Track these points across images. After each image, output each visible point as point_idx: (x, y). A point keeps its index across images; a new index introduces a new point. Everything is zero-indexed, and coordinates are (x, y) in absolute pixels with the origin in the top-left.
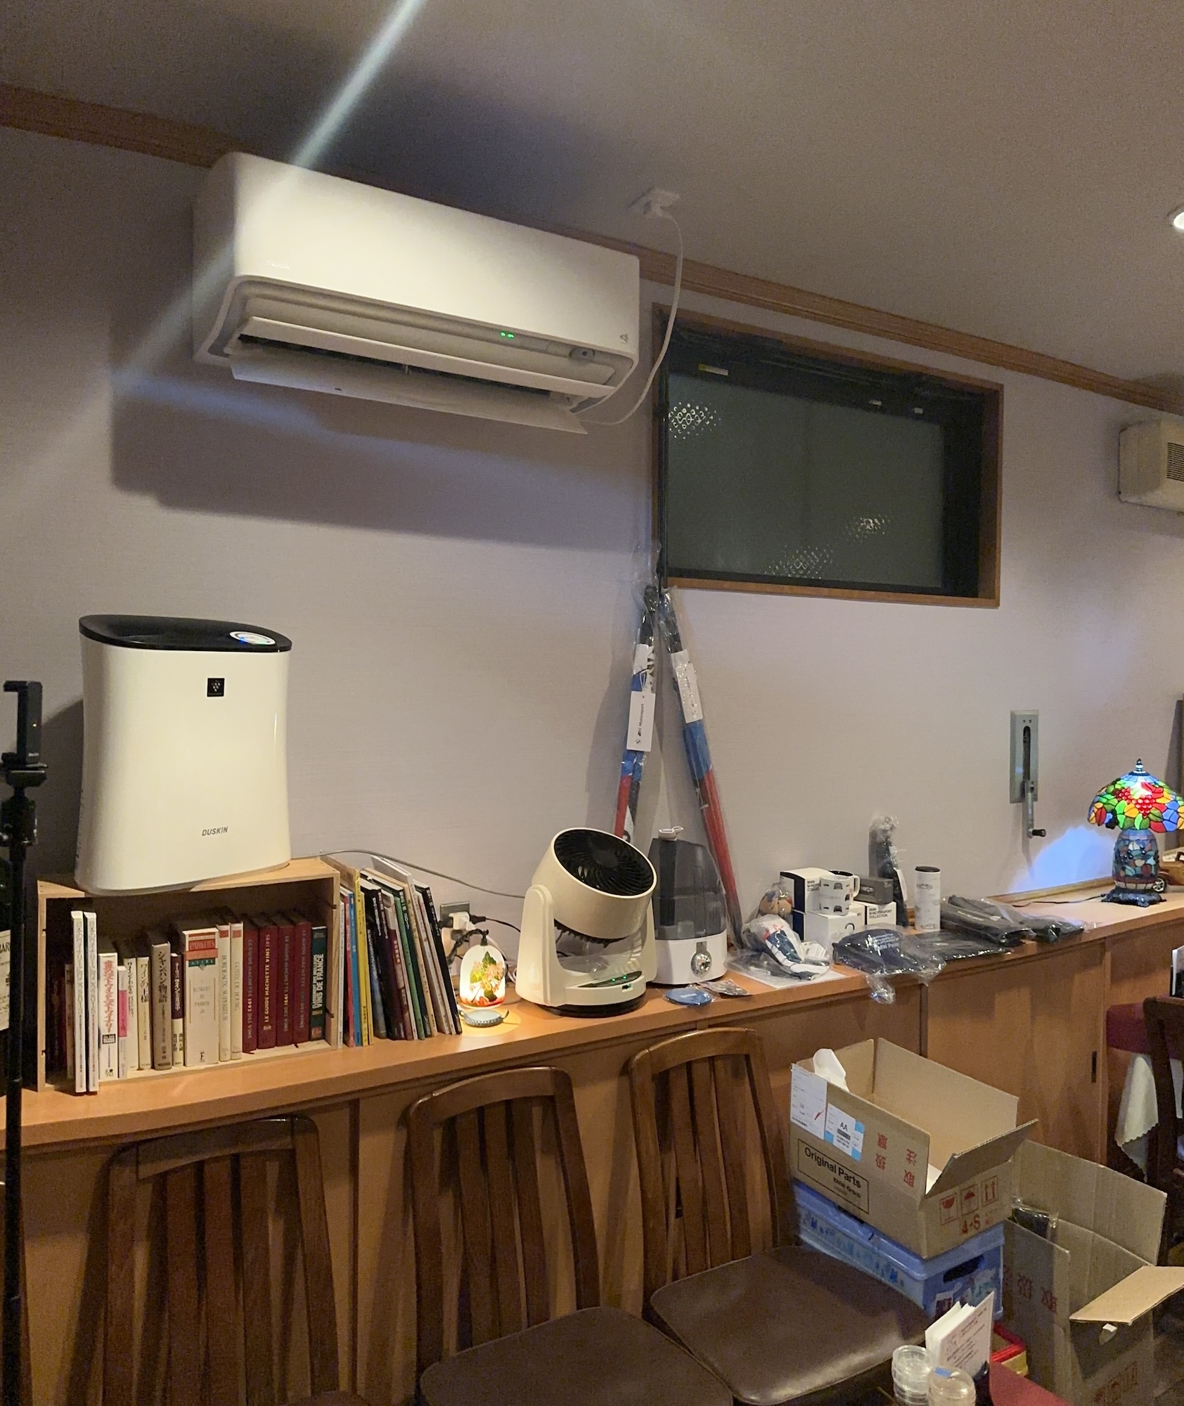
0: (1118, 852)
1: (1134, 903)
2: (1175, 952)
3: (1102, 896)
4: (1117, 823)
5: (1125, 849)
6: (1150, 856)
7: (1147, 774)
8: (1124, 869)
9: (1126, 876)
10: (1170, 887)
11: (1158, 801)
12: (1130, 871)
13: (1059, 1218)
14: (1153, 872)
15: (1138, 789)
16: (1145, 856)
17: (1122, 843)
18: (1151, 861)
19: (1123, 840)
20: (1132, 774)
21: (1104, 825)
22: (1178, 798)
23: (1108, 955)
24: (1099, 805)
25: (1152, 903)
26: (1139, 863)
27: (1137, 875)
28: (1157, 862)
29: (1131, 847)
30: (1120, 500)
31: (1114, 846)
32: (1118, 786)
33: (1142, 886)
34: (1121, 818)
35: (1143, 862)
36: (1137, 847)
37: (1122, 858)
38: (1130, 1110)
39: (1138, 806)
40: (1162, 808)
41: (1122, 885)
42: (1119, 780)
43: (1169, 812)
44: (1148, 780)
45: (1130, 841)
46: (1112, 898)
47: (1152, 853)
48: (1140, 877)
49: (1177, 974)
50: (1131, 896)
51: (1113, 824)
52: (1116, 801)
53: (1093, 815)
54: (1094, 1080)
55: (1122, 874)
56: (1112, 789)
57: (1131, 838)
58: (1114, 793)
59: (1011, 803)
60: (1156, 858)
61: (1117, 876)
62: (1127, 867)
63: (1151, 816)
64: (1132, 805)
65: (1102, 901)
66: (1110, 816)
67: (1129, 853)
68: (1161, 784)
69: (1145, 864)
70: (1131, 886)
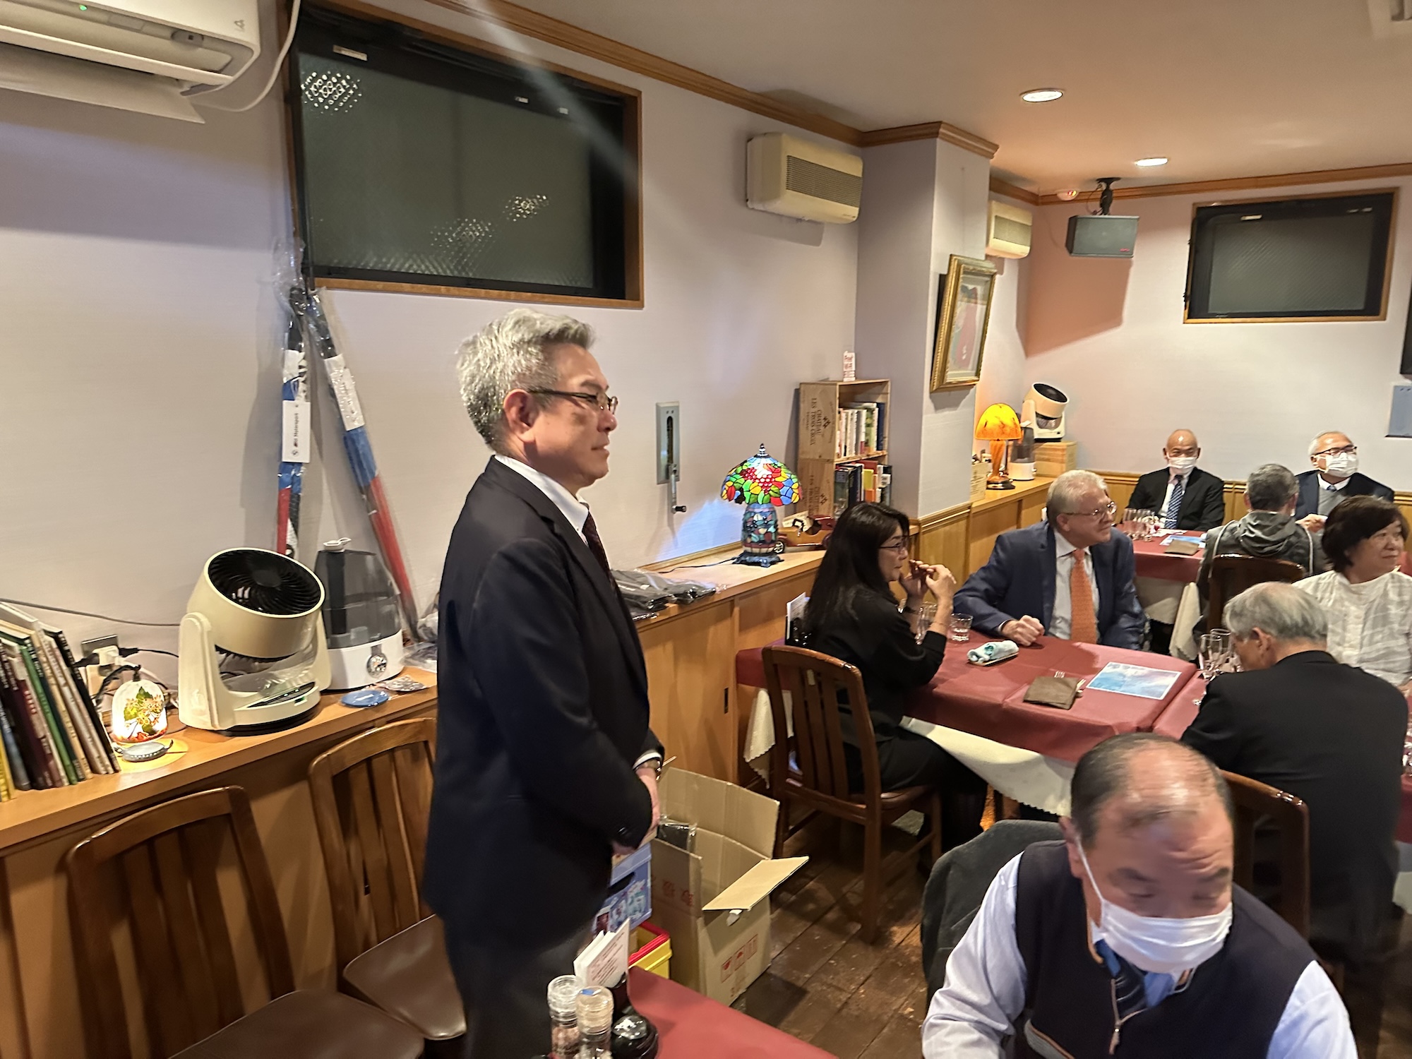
0: (745, 523)
1: (758, 564)
2: (789, 605)
3: (733, 559)
4: (744, 499)
5: (751, 519)
6: (770, 525)
7: (768, 457)
8: (750, 536)
9: (752, 542)
10: (788, 549)
11: (777, 479)
12: (755, 538)
13: (697, 827)
14: (773, 538)
15: (761, 468)
16: (767, 525)
17: (748, 516)
18: (772, 529)
19: (749, 513)
20: (756, 456)
21: (733, 501)
22: (793, 476)
23: (736, 610)
24: (730, 484)
25: (773, 563)
26: (762, 531)
27: (760, 541)
28: (777, 530)
29: (755, 518)
30: (747, 206)
31: (743, 517)
32: (745, 468)
33: (764, 550)
34: (747, 495)
35: (765, 530)
36: (760, 518)
37: (748, 527)
38: (755, 733)
39: (761, 485)
40: (780, 485)
41: (749, 549)
42: (746, 461)
43: (785, 489)
44: (769, 461)
45: (755, 513)
46: (741, 561)
47: (772, 522)
48: (763, 543)
49: (792, 623)
50: (756, 559)
51: (740, 500)
52: (743, 480)
53: (725, 492)
54: (726, 711)
55: (749, 540)
56: (740, 470)
57: (756, 510)
58: (741, 474)
59: (658, 484)
60: (776, 526)
61: (744, 543)
62: (753, 534)
63: (771, 492)
64: (756, 484)
65: (734, 563)
66: (738, 493)
67: (754, 523)
68: (779, 465)
69: (767, 532)
70: (756, 550)
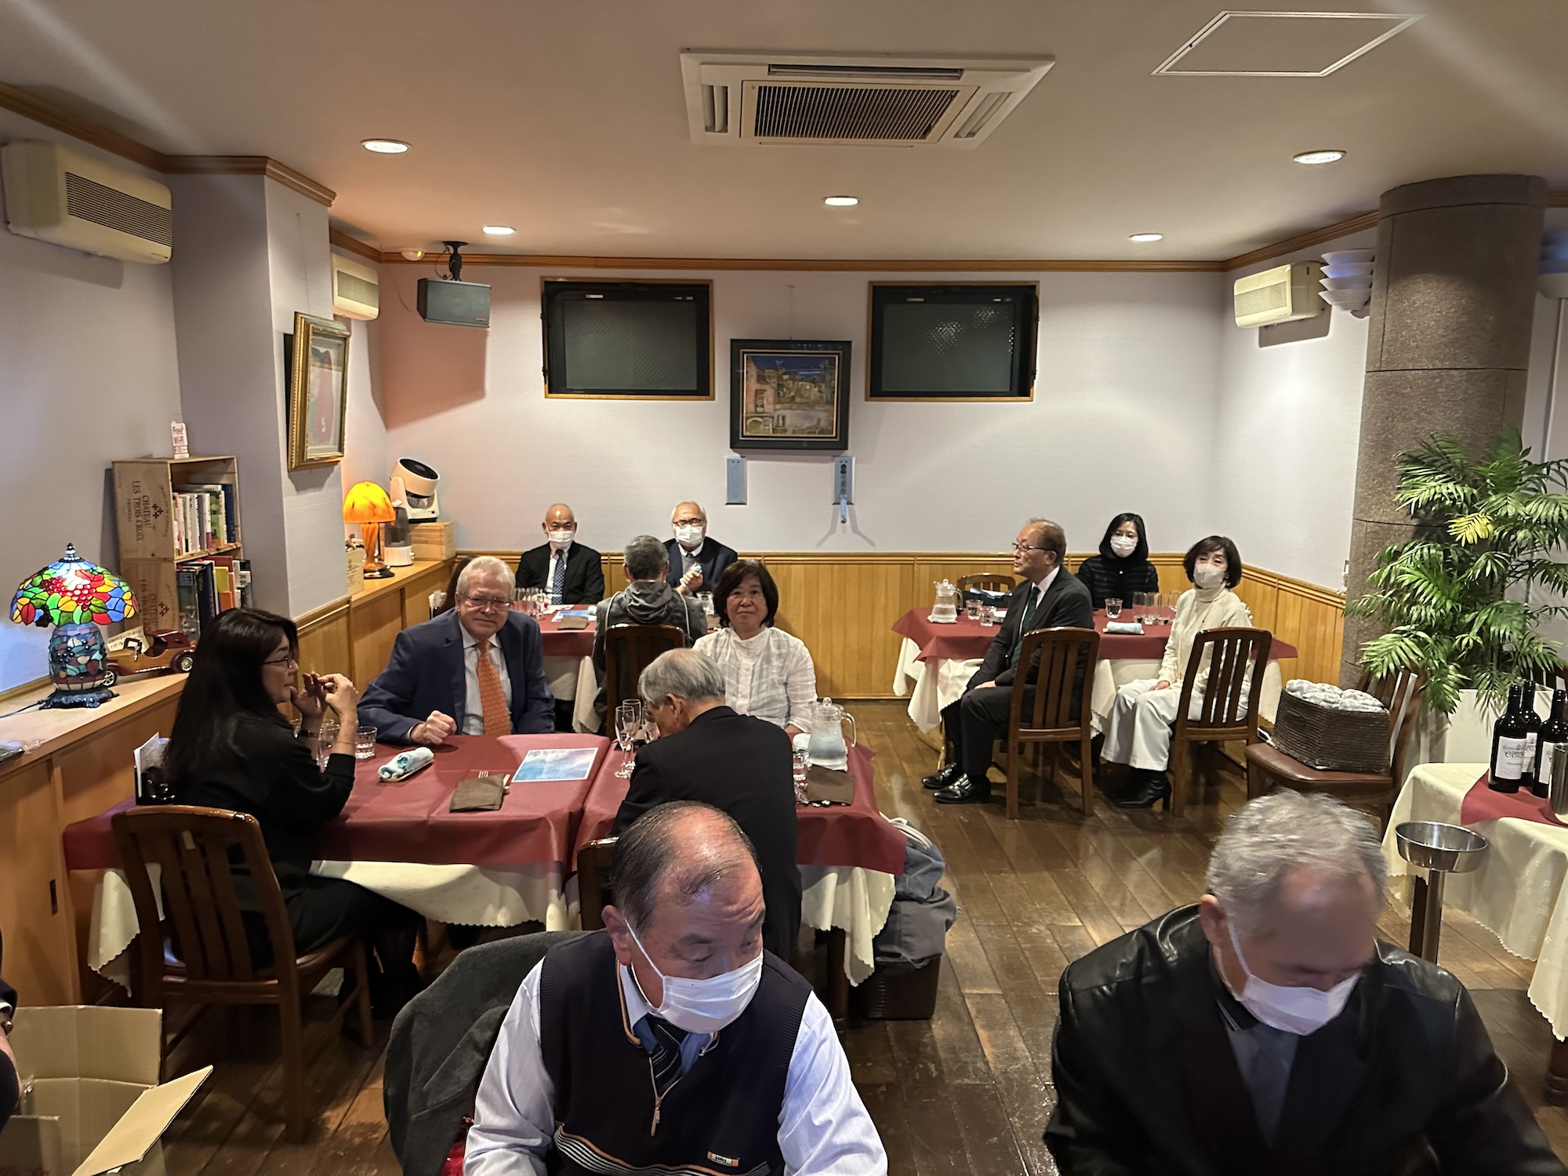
0: (53, 653)
1: (82, 704)
2: (137, 752)
3: (39, 703)
4: (52, 620)
5: (64, 646)
6: (94, 651)
7: (80, 560)
8: (64, 669)
9: (68, 676)
10: (119, 678)
11: (99, 590)
12: (72, 670)
13: (35, 1078)
14: (101, 667)
15: (72, 576)
16: (89, 652)
17: (58, 641)
18: (97, 656)
19: (58, 637)
20: (62, 560)
21: (33, 623)
22: (122, 584)
23: (57, 771)
24: (25, 601)
25: (103, 701)
26: (83, 660)
27: (80, 674)
28: (105, 655)
29: (70, 644)
30: (9, 232)
31: (49, 644)
32: (46, 577)
33: (88, 685)
34: (55, 614)
35: (88, 658)
36: (78, 643)
37: (60, 657)
38: (104, 930)
39: (76, 599)
40: (105, 597)
41: (64, 687)
42: (46, 569)
43: (113, 601)
44: (84, 566)
45: (69, 637)
46: (52, 703)
47: (97, 647)
48: (85, 675)
49: (142, 775)
50: (77, 698)
51: (45, 620)
52: (46, 594)
53: (17, 612)
54: (55, 911)
55: (63, 674)
56: (38, 580)
57: (70, 633)
58: (41, 586)
60: (103, 651)
61: (55, 678)
62: (68, 666)
63: (92, 607)
64: (66, 598)
65: (41, 709)
66: (40, 612)
67: (68, 650)
68: (100, 570)
69: (90, 660)
70: (73, 687)
